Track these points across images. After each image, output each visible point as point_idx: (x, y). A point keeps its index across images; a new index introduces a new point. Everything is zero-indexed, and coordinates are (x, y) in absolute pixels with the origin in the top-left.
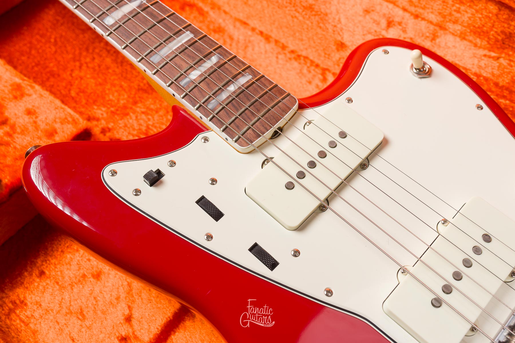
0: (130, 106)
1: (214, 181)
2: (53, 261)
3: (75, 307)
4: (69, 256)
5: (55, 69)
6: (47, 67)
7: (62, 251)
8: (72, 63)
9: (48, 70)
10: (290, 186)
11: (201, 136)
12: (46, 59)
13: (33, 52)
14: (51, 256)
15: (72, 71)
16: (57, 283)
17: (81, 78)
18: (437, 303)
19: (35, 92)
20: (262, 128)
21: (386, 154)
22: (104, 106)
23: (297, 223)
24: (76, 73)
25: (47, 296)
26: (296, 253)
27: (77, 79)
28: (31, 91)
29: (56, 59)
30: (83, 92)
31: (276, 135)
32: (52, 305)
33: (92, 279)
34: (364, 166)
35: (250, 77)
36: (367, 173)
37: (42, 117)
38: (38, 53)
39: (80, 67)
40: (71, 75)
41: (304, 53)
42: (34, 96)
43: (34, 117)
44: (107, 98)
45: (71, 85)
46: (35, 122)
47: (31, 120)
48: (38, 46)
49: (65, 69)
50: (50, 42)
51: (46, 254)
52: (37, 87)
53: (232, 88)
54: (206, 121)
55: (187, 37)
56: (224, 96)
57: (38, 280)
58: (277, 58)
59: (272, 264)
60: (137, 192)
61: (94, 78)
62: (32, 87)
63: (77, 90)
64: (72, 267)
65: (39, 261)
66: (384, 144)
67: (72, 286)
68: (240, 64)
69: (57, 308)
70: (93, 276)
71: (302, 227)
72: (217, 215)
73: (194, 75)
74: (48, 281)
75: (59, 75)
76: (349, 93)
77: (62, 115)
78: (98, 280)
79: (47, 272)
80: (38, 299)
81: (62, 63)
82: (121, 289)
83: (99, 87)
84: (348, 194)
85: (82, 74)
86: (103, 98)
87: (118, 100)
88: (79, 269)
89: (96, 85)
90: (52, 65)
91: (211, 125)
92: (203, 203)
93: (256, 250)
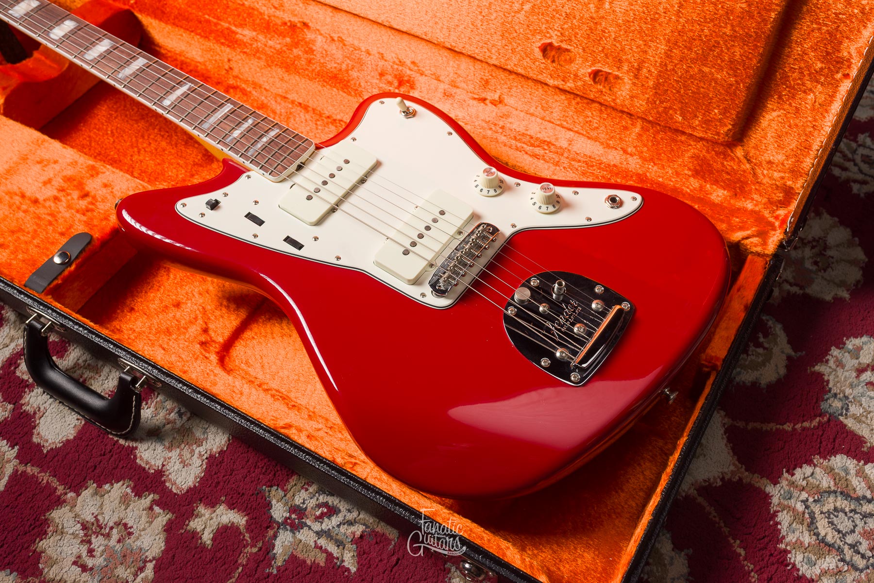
0: (188, 178)
1: (256, 202)
2: (139, 300)
3: (164, 328)
4: (152, 295)
5: (116, 156)
6: (109, 155)
7: (146, 292)
8: (131, 150)
9: (109, 157)
10: (309, 198)
11: (245, 175)
12: (106, 149)
13: (93, 144)
14: (137, 296)
15: (132, 156)
16: (146, 314)
17: (141, 162)
18: (406, 252)
19: (108, 169)
20: (288, 164)
21: (380, 172)
22: (165, 181)
23: (315, 219)
24: (135, 158)
25: (139, 324)
26: (316, 239)
27: (137, 162)
28: (105, 170)
29: (115, 148)
30: (145, 172)
31: (300, 168)
32: (143, 329)
33: (173, 308)
34: (362, 181)
35: (278, 130)
36: (366, 185)
37: (117, 188)
38: (98, 144)
39: (139, 152)
40: (131, 160)
41: (339, 117)
42: (108, 173)
43: (110, 189)
44: (167, 175)
45: (133, 168)
46: (112, 192)
47: (109, 191)
48: (97, 139)
49: (125, 155)
50: (107, 134)
51: (133, 296)
52: (108, 166)
53: (265, 139)
54: (247, 164)
55: (228, 107)
56: (259, 145)
57: (129, 314)
58: (316, 124)
59: (299, 246)
60: (203, 215)
61: (153, 160)
62: (105, 167)
63: (139, 172)
64: (156, 302)
65: (128, 302)
66: (377, 165)
67: (157, 314)
68: (270, 123)
69: (148, 331)
70: (174, 306)
71: (319, 222)
72: (260, 222)
73: (236, 134)
74: (138, 314)
75: (120, 161)
76: (354, 134)
77: (133, 185)
78: (178, 308)
79: (136, 308)
80: (131, 326)
81: (121, 150)
82: (198, 312)
83: (158, 167)
84: (353, 199)
85: (141, 158)
86: (164, 175)
87: (177, 175)
88: (162, 303)
89: (155, 165)
90: (112, 153)
91: (251, 166)
92: (250, 216)
93: (288, 240)
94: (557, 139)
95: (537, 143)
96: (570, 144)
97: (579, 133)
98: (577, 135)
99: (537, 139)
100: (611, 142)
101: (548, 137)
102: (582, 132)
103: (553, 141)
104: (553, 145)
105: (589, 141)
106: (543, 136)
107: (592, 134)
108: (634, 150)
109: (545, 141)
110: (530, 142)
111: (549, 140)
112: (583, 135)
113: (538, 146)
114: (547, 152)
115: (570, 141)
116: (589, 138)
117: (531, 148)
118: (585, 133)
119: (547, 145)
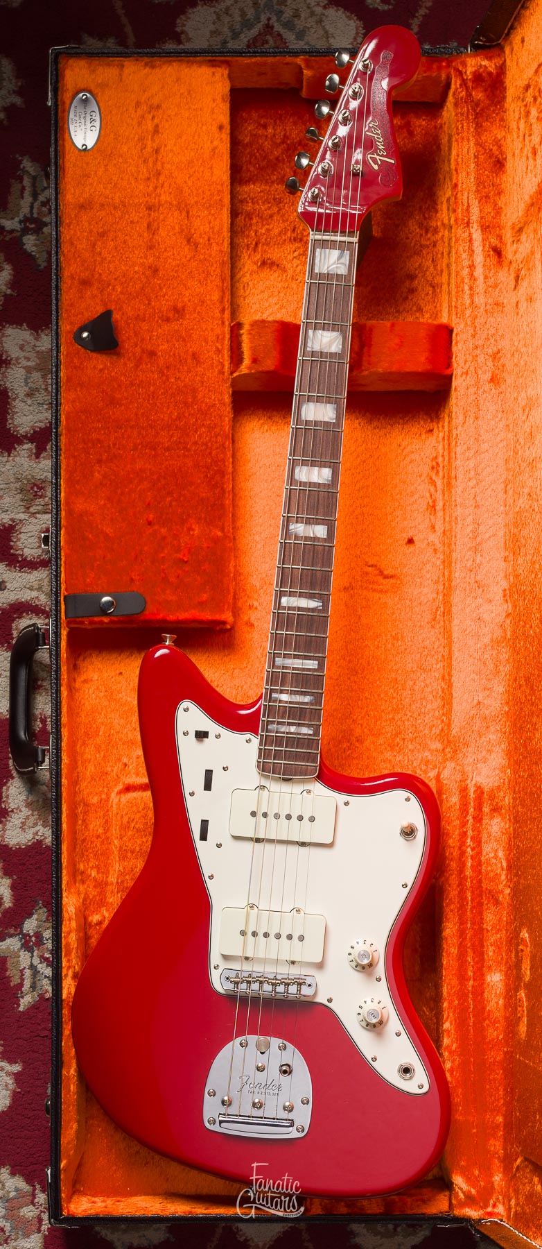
1: (225, 769)
10: (253, 814)
11: (248, 736)
20: (278, 770)
21: (321, 852)
23: (236, 833)
26: (219, 846)
34: (303, 844)
35: (311, 732)
36: (302, 849)
53: (293, 729)
55: (312, 664)
56: (283, 729)
59: (204, 837)
60: (186, 734)
66: (330, 846)
68: (317, 718)
71: (236, 838)
72: (208, 786)
73: (284, 697)
76: (353, 798)
91: (259, 735)
92: (209, 774)
93: (205, 824)
119: (480, 961)
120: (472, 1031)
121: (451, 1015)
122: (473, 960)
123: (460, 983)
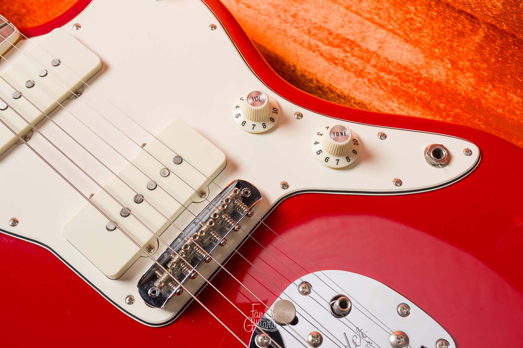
94: (364, 38)
95: (337, 42)
96: (380, 47)
97: (395, 33)
98: (391, 34)
99: (338, 36)
100: (437, 50)
101: (352, 35)
102: (399, 32)
103: (358, 40)
104: (358, 46)
105: (407, 46)
106: (346, 32)
107: (411, 36)
108: (468, 64)
109: (347, 40)
110: (327, 39)
111: (352, 38)
112: (399, 35)
113: (338, 46)
114: (349, 55)
115: (382, 42)
116: (407, 41)
117: (328, 48)
118: (402, 34)
119: (350, 45)
120: (424, 93)
121: (390, 103)
122: (347, 52)
123: (363, 77)
